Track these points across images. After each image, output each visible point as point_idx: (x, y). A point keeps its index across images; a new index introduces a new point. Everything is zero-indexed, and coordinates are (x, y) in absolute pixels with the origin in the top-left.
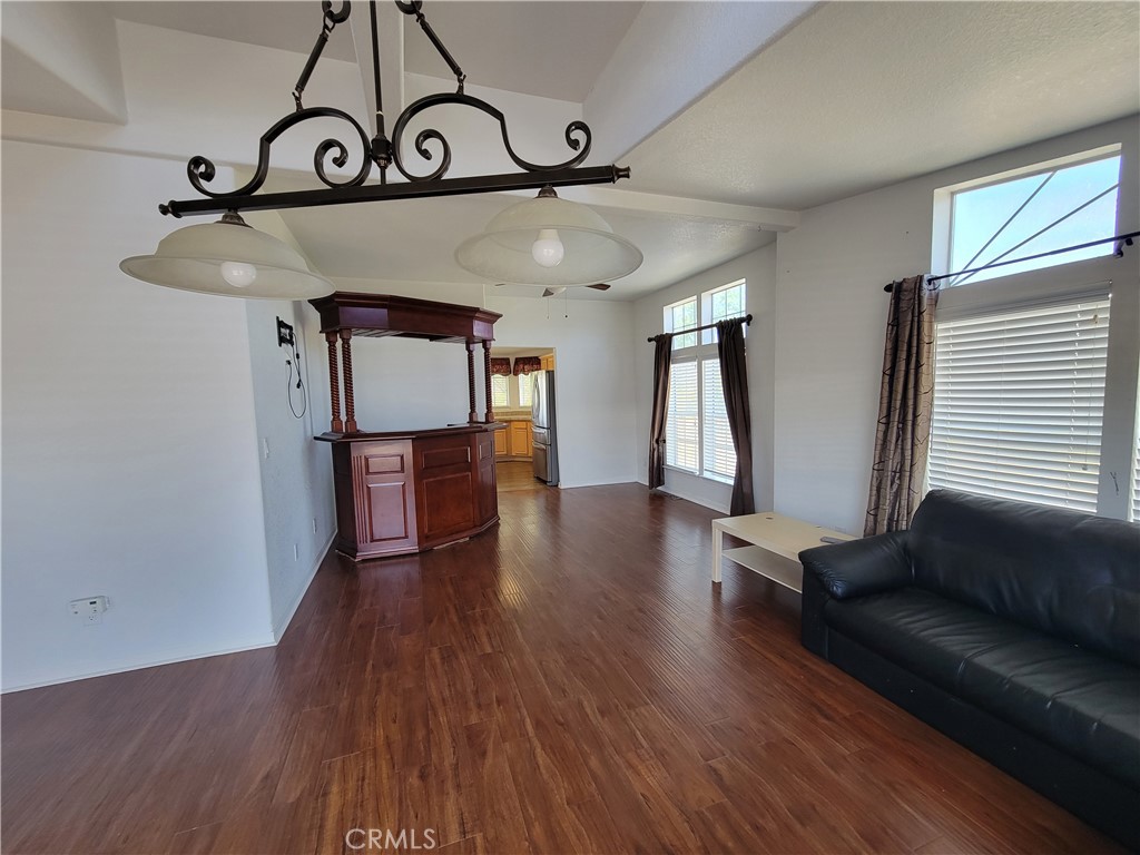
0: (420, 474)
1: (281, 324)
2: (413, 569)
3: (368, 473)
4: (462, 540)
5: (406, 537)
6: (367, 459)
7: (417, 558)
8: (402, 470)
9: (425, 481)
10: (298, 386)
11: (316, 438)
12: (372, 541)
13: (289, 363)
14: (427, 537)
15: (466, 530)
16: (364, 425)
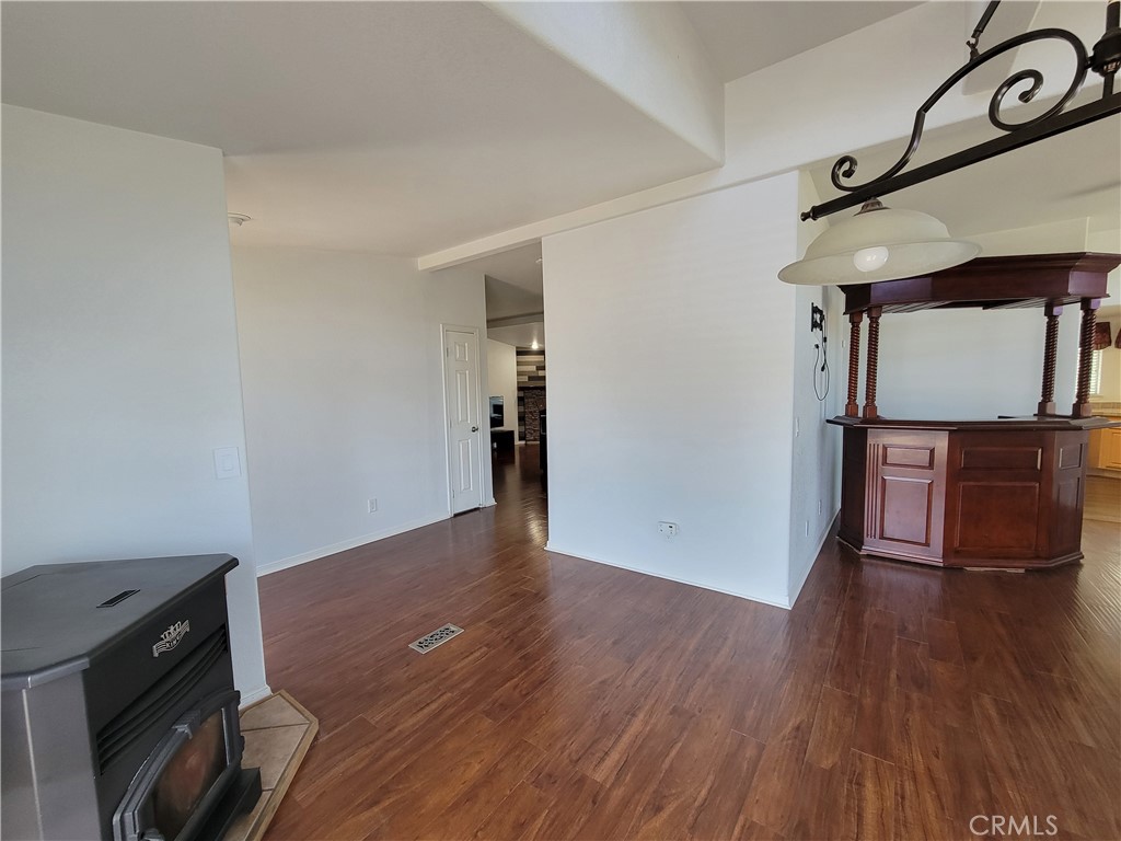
0: (955, 474)
1: (815, 310)
2: (935, 585)
3: (885, 462)
4: (1013, 571)
5: (927, 544)
6: (885, 448)
7: (940, 573)
8: (931, 465)
9: (961, 484)
10: (823, 369)
11: (828, 421)
12: (882, 537)
13: (817, 346)
14: (957, 552)
15: (1020, 559)
16: (884, 412)
